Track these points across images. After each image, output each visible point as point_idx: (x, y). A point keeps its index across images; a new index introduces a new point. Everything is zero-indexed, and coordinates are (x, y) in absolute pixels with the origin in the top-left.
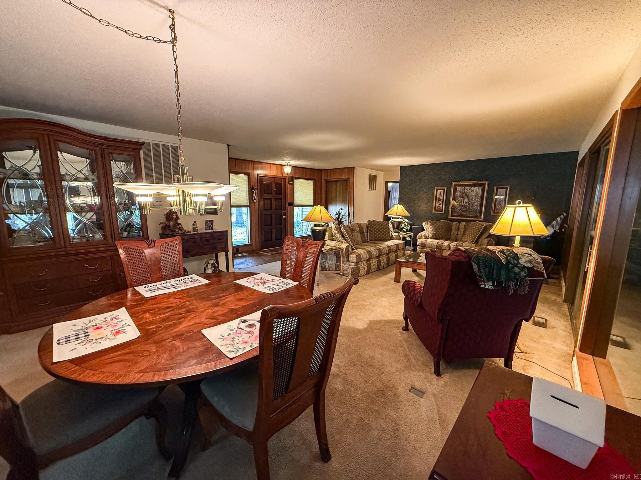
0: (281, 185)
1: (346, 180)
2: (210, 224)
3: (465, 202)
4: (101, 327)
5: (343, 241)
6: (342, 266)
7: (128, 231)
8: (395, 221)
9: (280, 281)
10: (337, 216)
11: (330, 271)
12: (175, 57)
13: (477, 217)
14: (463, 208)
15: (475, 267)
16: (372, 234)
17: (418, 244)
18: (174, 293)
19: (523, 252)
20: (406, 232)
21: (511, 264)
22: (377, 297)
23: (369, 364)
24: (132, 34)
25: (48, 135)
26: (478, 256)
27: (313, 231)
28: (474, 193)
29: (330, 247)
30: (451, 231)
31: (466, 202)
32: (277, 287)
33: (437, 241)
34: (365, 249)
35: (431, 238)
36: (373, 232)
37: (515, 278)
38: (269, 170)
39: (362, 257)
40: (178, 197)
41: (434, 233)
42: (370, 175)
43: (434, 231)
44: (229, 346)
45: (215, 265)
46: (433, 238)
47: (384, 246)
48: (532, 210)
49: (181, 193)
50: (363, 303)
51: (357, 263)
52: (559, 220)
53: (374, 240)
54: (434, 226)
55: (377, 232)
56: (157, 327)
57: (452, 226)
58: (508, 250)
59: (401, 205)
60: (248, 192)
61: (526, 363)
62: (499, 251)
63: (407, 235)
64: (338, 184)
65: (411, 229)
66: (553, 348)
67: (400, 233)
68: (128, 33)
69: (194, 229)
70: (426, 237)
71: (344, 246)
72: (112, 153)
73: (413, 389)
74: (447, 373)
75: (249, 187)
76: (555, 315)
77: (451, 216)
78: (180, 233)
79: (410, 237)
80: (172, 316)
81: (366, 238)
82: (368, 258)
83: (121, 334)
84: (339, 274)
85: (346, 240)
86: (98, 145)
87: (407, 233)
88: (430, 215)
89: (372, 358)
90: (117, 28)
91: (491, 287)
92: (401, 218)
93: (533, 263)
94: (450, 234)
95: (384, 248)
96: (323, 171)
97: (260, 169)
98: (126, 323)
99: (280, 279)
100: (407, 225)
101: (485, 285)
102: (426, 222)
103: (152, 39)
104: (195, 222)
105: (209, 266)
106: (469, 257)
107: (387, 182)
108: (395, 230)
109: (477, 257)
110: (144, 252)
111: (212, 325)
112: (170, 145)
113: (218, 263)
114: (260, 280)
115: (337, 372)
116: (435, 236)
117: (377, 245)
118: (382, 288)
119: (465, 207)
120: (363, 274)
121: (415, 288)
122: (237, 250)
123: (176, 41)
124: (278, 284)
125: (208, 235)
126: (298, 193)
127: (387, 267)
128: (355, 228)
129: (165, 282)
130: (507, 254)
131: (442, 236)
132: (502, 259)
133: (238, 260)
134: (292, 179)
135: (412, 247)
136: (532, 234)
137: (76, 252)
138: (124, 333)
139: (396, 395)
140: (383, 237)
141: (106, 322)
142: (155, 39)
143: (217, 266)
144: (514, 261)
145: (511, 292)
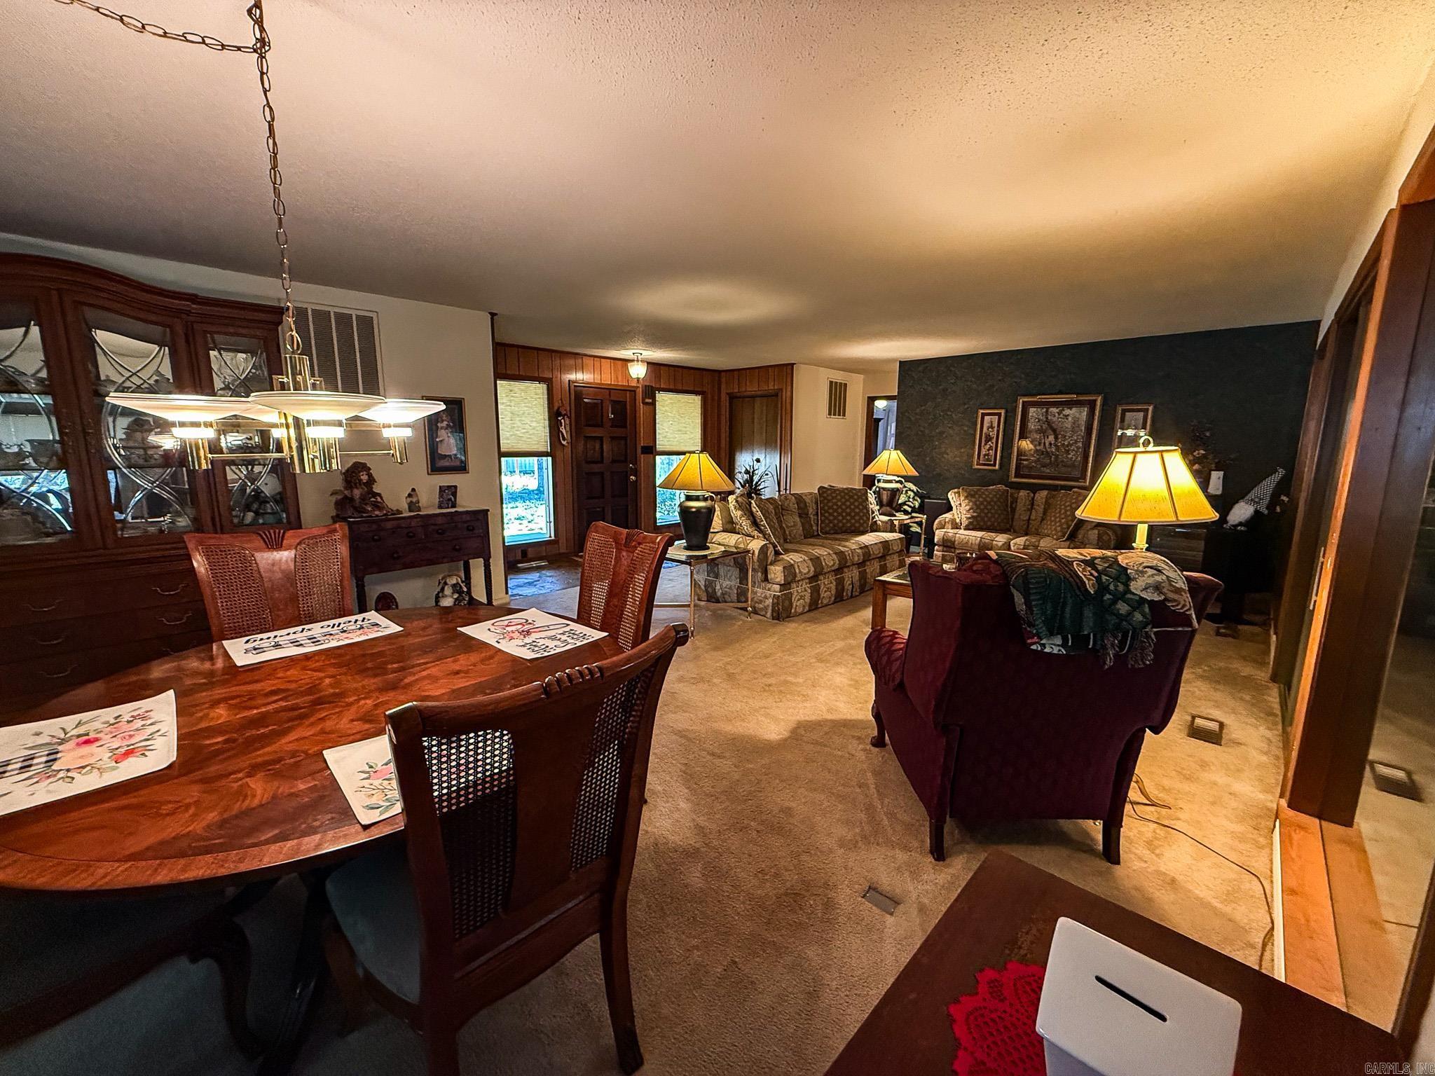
0: (625, 405)
1: (776, 395)
2: (448, 495)
3: (1047, 444)
4: (97, 740)
5: (756, 533)
6: (752, 591)
7: (254, 509)
8: (884, 489)
9: (567, 629)
10: (746, 476)
11: (726, 602)
12: (267, 86)
13: (1076, 480)
14: (1043, 459)
15: (1019, 599)
16: (827, 518)
17: (936, 540)
18: (307, 657)
19: (1140, 564)
20: (910, 514)
21: (1110, 594)
22: (822, 665)
23: (777, 827)
24: (140, 25)
25: (58, 290)
26: (1027, 574)
27: (684, 511)
28: (1068, 424)
29: (723, 549)
30: (1013, 510)
31: (1050, 444)
32: (552, 644)
33: (979, 534)
34: (806, 553)
35: (967, 528)
36: (831, 514)
37: (1118, 627)
38: (597, 372)
39: (797, 571)
40: (285, 430)
41: (973, 517)
42: (831, 382)
43: (974, 512)
44: (374, 792)
45: (461, 587)
46: (971, 527)
47: (854, 547)
48: (1175, 460)
49: (290, 420)
50: (789, 678)
51: (785, 586)
52: (1267, 486)
53: (832, 532)
54: (973, 500)
55: (840, 514)
56: (226, 742)
57: (1017, 498)
58: (1104, 558)
59: (899, 452)
60: (547, 422)
61: (1158, 831)
62: (1082, 561)
63: (913, 520)
64: (758, 402)
65: (922, 505)
66: (1230, 794)
67: (895, 516)
68: (129, 23)
69: (413, 506)
70: (956, 526)
71: (756, 545)
72: (211, 333)
73: (873, 892)
74: (961, 853)
75: (549, 412)
76: (1244, 712)
77: (1016, 477)
78: (377, 516)
79: (920, 524)
80: (275, 712)
81: (814, 528)
82: (812, 574)
83: (134, 759)
84: (745, 609)
85: (761, 531)
86: (178, 313)
87: (914, 515)
88: (967, 475)
89: (788, 811)
90: (97, 9)
91: (1060, 650)
92: (897, 482)
93: (1165, 590)
94: (1013, 519)
95: (853, 551)
96: (723, 374)
97: (576, 369)
98: (158, 731)
99: (568, 625)
100: (913, 498)
101: (1044, 646)
102: (956, 490)
103: (201, 40)
104: (413, 490)
105: (448, 591)
106: (1005, 576)
107: (871, 400)
108: (884, 509)
109: (1025, 578)
110: (255, 560)
111: (358, 736)
112: (354, 313)
113: (468, 585)
114: (519, 627)
115: (697, 845)
116: (975, 523)
117: (837, 542)
118: (840, 644)
119: (1048, 454)
120: (800, 610)
121: (893, 648)
122: (524, 553)
123: (267, 48)
124: (559, 636)
125: (440, 520)
126: (665, 425)
127: (861, 593)
128: (788, 505)
129: (300, 628)
130: (1100, 568)
131: (993, 525)
132: (1087, 582)
133: (523, 576)
134: (650, 392)
135: (924, 546)
136: (1175, 519)
137: (129, 557)
138: (143, 754)
139: (829, 905)
140: (853, 525)
141: (115, 726)
142: (207, 41)
143: (465, 589)
144: (1116, 586)
145: (1109, 663)
